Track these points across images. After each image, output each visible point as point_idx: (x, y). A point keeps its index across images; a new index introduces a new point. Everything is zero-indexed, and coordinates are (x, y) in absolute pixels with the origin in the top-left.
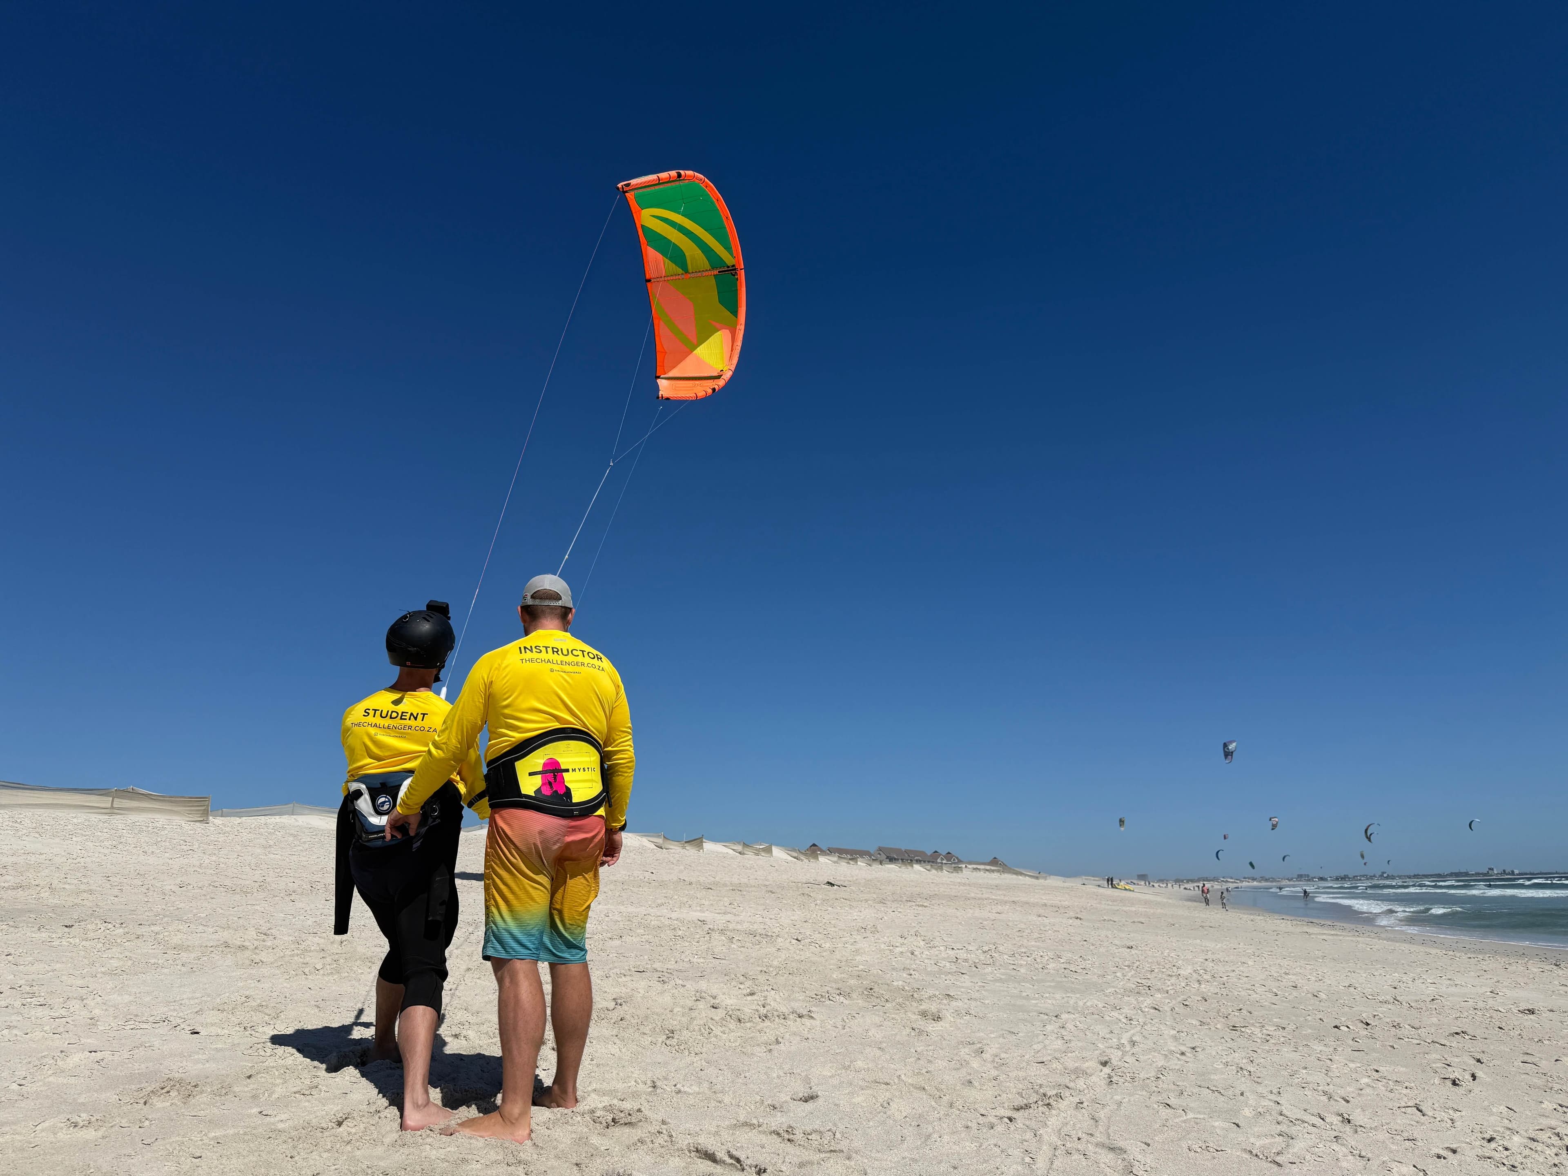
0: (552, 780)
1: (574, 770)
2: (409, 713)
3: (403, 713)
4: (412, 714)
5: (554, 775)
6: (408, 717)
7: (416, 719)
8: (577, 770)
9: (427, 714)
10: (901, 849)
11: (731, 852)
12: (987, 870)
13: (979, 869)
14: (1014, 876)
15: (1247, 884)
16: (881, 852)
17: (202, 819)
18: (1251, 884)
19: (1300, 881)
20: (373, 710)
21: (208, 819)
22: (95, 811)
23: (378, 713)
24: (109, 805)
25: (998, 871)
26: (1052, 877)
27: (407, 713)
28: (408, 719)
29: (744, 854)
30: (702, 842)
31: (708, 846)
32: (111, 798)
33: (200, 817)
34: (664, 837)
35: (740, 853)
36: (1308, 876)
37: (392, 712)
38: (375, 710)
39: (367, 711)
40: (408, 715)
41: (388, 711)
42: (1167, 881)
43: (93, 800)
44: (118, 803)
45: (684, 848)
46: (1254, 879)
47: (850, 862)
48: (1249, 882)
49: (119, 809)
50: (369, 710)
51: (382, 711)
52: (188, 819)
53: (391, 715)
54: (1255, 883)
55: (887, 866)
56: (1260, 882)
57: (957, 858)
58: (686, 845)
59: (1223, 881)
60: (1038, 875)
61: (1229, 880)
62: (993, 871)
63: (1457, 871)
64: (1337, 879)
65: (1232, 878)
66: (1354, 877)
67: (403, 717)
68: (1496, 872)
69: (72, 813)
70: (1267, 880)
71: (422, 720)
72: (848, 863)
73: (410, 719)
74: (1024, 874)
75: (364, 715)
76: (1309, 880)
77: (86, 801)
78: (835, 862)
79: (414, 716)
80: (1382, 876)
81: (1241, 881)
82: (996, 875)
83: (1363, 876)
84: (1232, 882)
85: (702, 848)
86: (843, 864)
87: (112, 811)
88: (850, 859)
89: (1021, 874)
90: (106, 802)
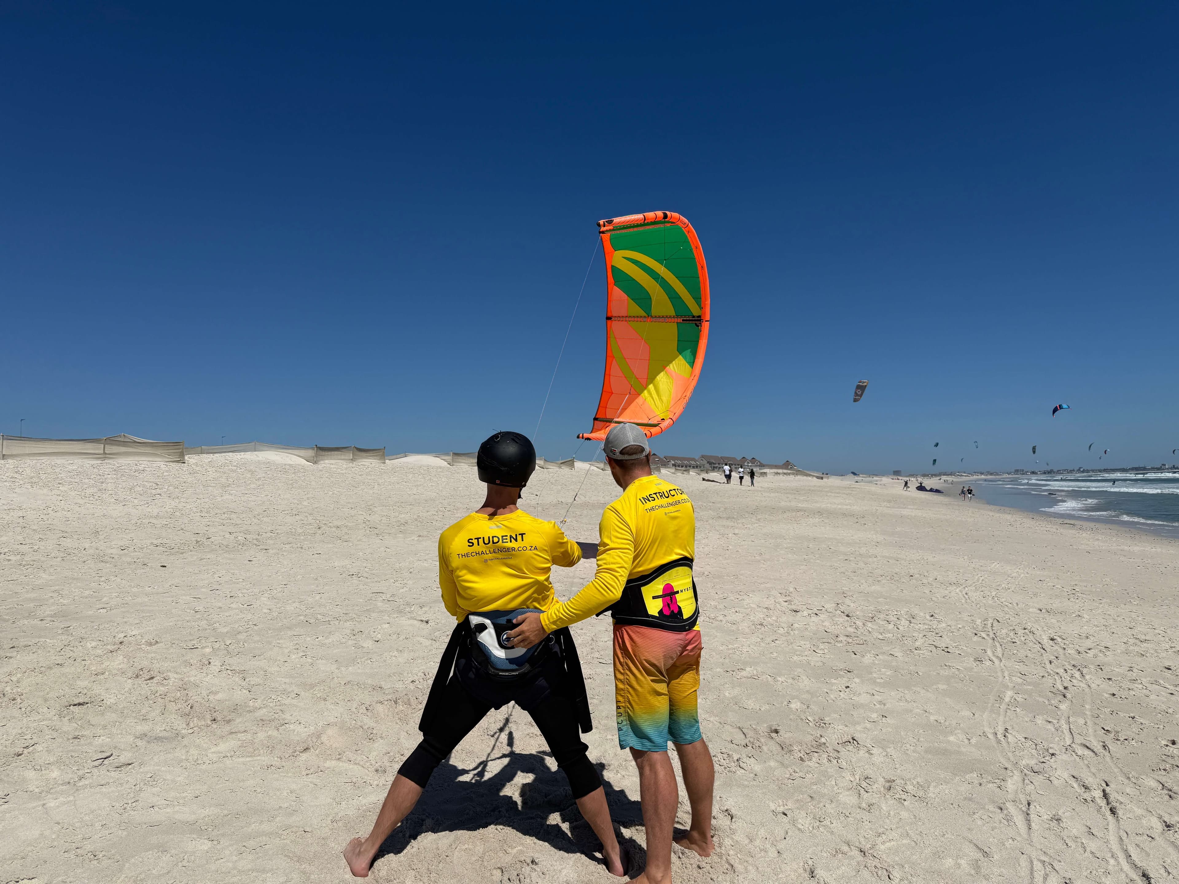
0: (669, 602)
1: (682, 591)
2: (509, 536)
3: (502, 537)
4: (511, 537)
5: (671, 597)
6: (509, 540)
7: (516, 540)
8: (684, 591)
9: (525, 534)
10: (718, 457)
11: (595, 468)
12: (785, 474)
13: (779, 474)
14: (805, 477)
15: (977, 477)
16: (703, 459)
17: (179, 459)
18: (979, 477)
19: (1017, 474)
20: (475, 539)
21: (184, 459)
22: (91, 456)
23: (481, 541)
24: (102, 452)
25: (793, 474)
26: (832, 476)
27: (507, 536)
28: (509, 542)
29: (605, 470)
30: (574, 461)
31: (578, 464)
32: (102, 446)
33: (179, 458)
34: (545, 460)
35: (602, 469)
36: (1023, 470)
37: (493, 537)
38: (478, 539)
39: (470, 541)
40: (508, 538)
41: (489, 537)
42: (917, 475)
43: (89, 447)
44: (110, 449)
45: (560, 467)
46: (982, 474)
47: (684, 472)
48: (978, 476)
49: (110, 454)
50: (472, 539)
51: (483, 538)
52: (167, 460)
53: (493, 541)
54: (983, 477)
55: (711, 474)
56: (986, 475)
57: (759, 462)
58: (561, 465)
59: (958, 475)
60: (822, 476)
61: (963, 474)
62: (789, 474)
63: (1138, 466)
64: (1045, 473)
65: (965, 473)
66: (1058, 471)
67: (504, 541)
68: (1167, 467)
69: (71, 459)
70: (991, 474)
71: (523, 540)
72: (683, 473)
73: (511, 542)
74: (811, 475)
75: (469, 546)
76: (1024, 474)
77: (82, 449)
78: (673, 473)
79: (513, 538)
80: (1079, 470)
81: (972, 475)
82: (792, 477)
83: (1065, 470)
84: (965, 476)
85: (574, 467)
86: (679, 474)
87: (105, 456)
88: (684, 471)
89: (810, 475)
90: (98, 448)
